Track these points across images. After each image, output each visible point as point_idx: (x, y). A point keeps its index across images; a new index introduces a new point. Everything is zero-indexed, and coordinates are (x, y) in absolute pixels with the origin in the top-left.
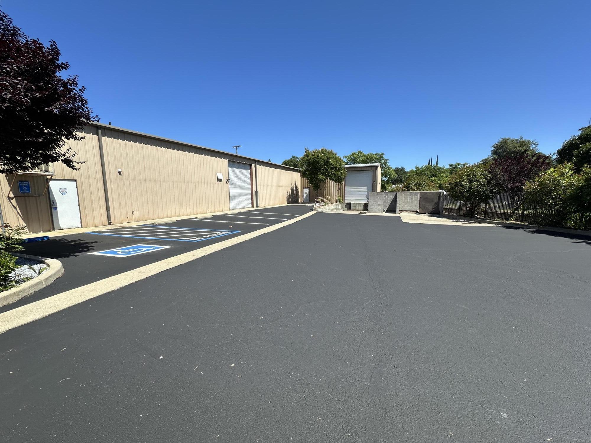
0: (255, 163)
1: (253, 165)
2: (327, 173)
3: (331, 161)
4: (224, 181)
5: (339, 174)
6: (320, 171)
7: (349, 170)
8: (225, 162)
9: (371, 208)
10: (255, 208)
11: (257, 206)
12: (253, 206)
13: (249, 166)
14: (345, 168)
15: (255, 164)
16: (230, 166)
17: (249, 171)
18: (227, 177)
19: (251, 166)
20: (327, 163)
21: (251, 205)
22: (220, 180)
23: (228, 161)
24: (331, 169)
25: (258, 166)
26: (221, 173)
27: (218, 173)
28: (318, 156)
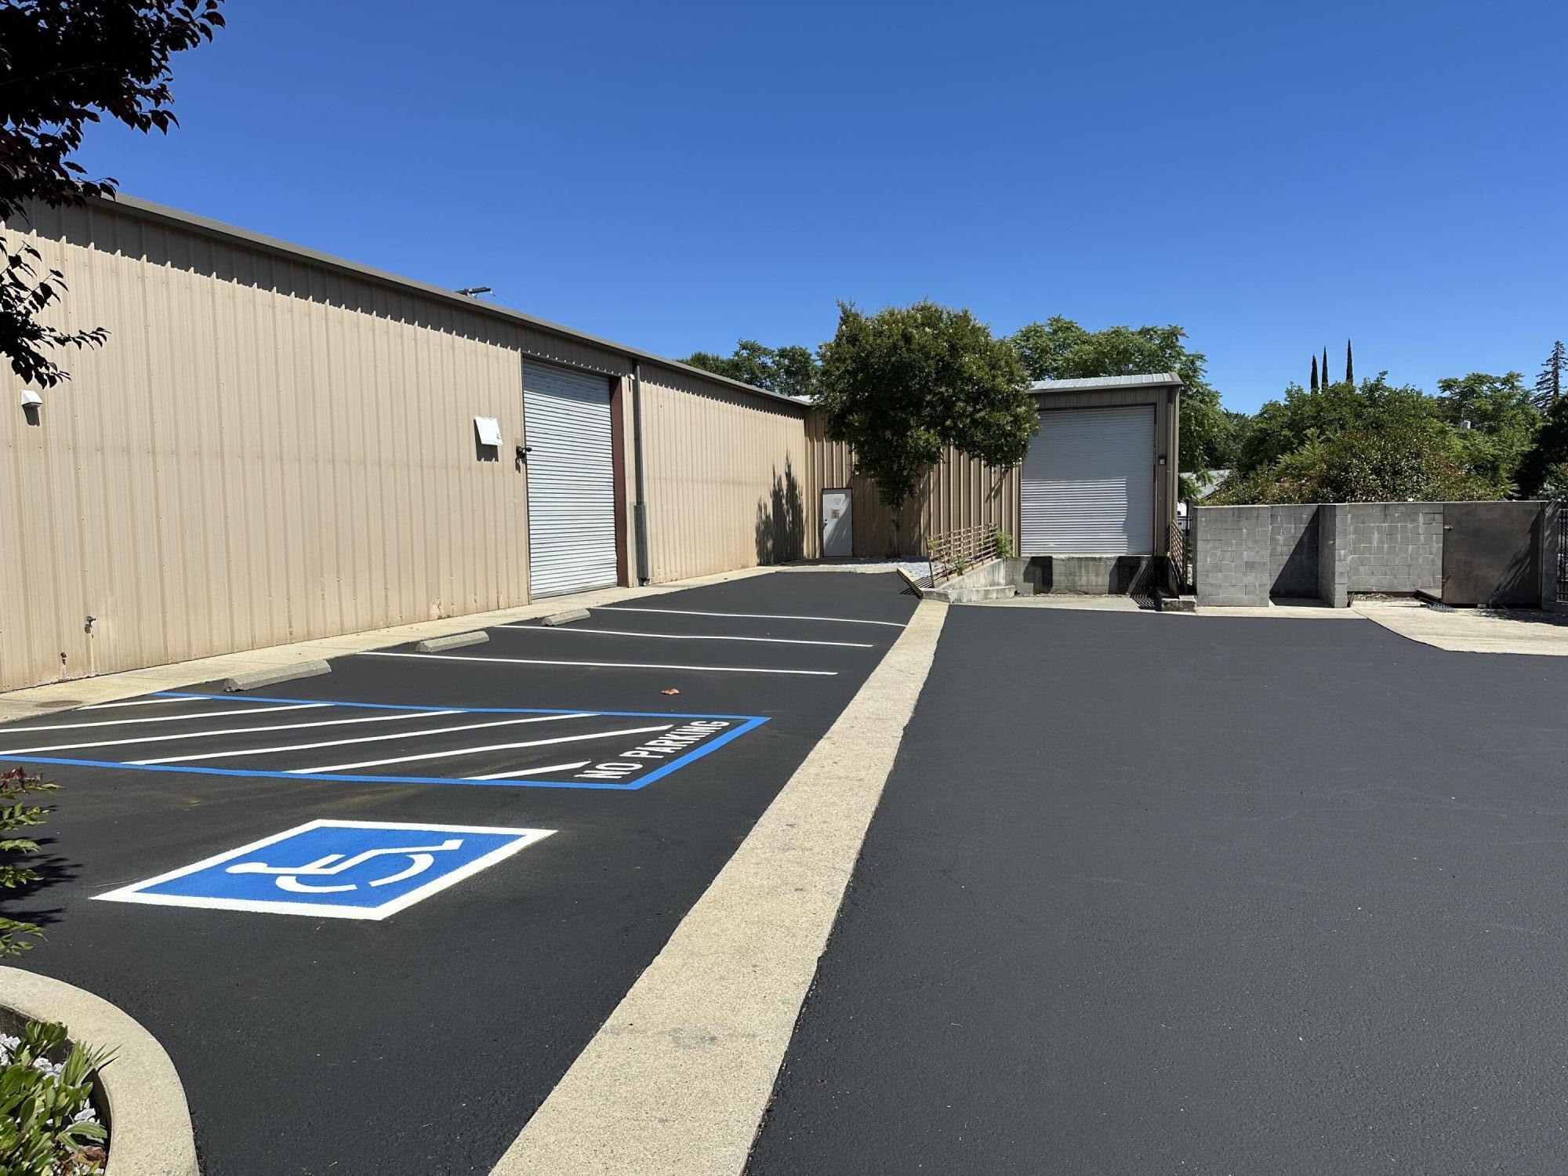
0: (634, 372)
1: (625, 380)
2: (948, 423)
3: (968, 360)
4: (507, 455)
5: (1005, 419)
6: (917, 413)
7: (1050, 403)
8: (507, 361)
9: (1211, 580)
10: (635, 591)
11: (643, 580)
12: (623, 581)
13: (604, 387)
14: (1031, 396)
15: (632, 377)
16: (530, 382)
17: (604, 410)
18: (519, 434)
19: (614, 383)
20: (949, 371)
21: (613, 577)
22: (487, 452)
23: (524, 357)
24: (967, 402)
25: (644, 386)
26: (490, 416)
27: (479, 415)
28: (907, 338)
